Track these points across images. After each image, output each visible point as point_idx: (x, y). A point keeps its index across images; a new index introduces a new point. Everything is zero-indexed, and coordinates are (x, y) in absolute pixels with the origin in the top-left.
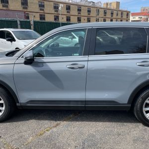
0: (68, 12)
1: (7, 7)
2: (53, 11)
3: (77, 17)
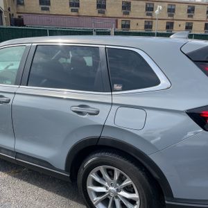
1: (104, 13)
2: (166, 16)
3: (204, 23)
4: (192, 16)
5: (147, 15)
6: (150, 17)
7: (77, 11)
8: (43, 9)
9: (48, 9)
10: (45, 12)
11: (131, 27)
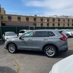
0: (53, 22)
1: (28, 21)
3: (58, 23)
4: (54, 22)
5: (41, 21)
6: (42, 22)
7: (20, 20)
8: (9, 20)
9: (11, 20)
10: (10, 21)
11: (37, 25)
